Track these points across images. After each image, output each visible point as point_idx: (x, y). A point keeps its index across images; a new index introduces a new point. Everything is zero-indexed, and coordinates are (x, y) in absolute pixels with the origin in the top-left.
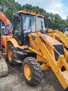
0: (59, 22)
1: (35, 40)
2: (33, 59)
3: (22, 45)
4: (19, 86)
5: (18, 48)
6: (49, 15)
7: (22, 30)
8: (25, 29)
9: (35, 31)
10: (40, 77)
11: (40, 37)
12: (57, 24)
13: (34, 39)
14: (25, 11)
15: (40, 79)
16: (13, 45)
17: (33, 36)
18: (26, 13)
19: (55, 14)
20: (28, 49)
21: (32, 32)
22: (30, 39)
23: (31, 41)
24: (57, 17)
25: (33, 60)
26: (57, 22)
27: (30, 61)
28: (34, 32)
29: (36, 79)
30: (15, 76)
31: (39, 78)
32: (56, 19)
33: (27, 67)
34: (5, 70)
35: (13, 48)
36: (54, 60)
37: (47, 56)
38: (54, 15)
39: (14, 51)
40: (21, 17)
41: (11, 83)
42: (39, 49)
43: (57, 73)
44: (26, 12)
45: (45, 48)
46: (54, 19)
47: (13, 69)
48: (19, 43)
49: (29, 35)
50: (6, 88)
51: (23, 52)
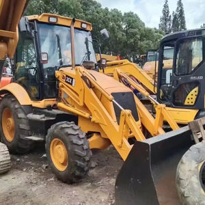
0: (139, 36)
1: (71, 84)
2: (69, 124)
3: (38, 98)
4: (41, 186)
5: (31, 105)
6: (109, 16)
7: (40, 63)
8: (46, 59)
9: (70, 64)
10: (87, 159)
11: (84, 78)
12: (132, 40)
13: (69, 83)
14: (44, 15)
15: (86, 163)
16: (16, 101)
17: (67, 76)
18: (47, 21)
19: (125, 14)
20: (55, 107)
21: (64, 65)
22: (60, 84)
23: (63, 86)
24: (132, 20)
25: (69, 126)
26: (134, 35)
27: (62, 128)
28: (69, 66)
29: (79, 162)
30: (27, 171)
31: (84, 161)
32: (130, 25)
33: (57, 144)
34: (4, 159)
35: (17, 106)
36: (115, 124)
37: (100, 117)
38: (123, 14)
39: (21, 115)
40: (35, 32)
41: (21, 184)
42: (82, 104)
43: (120, 147)
44: (47, 18)
45: (95, 101)
46: (124, 27)
47: (18, 160)
48: (32, 94)
49: (58, 73)
50: (10, 193)
51: (43, 116)
